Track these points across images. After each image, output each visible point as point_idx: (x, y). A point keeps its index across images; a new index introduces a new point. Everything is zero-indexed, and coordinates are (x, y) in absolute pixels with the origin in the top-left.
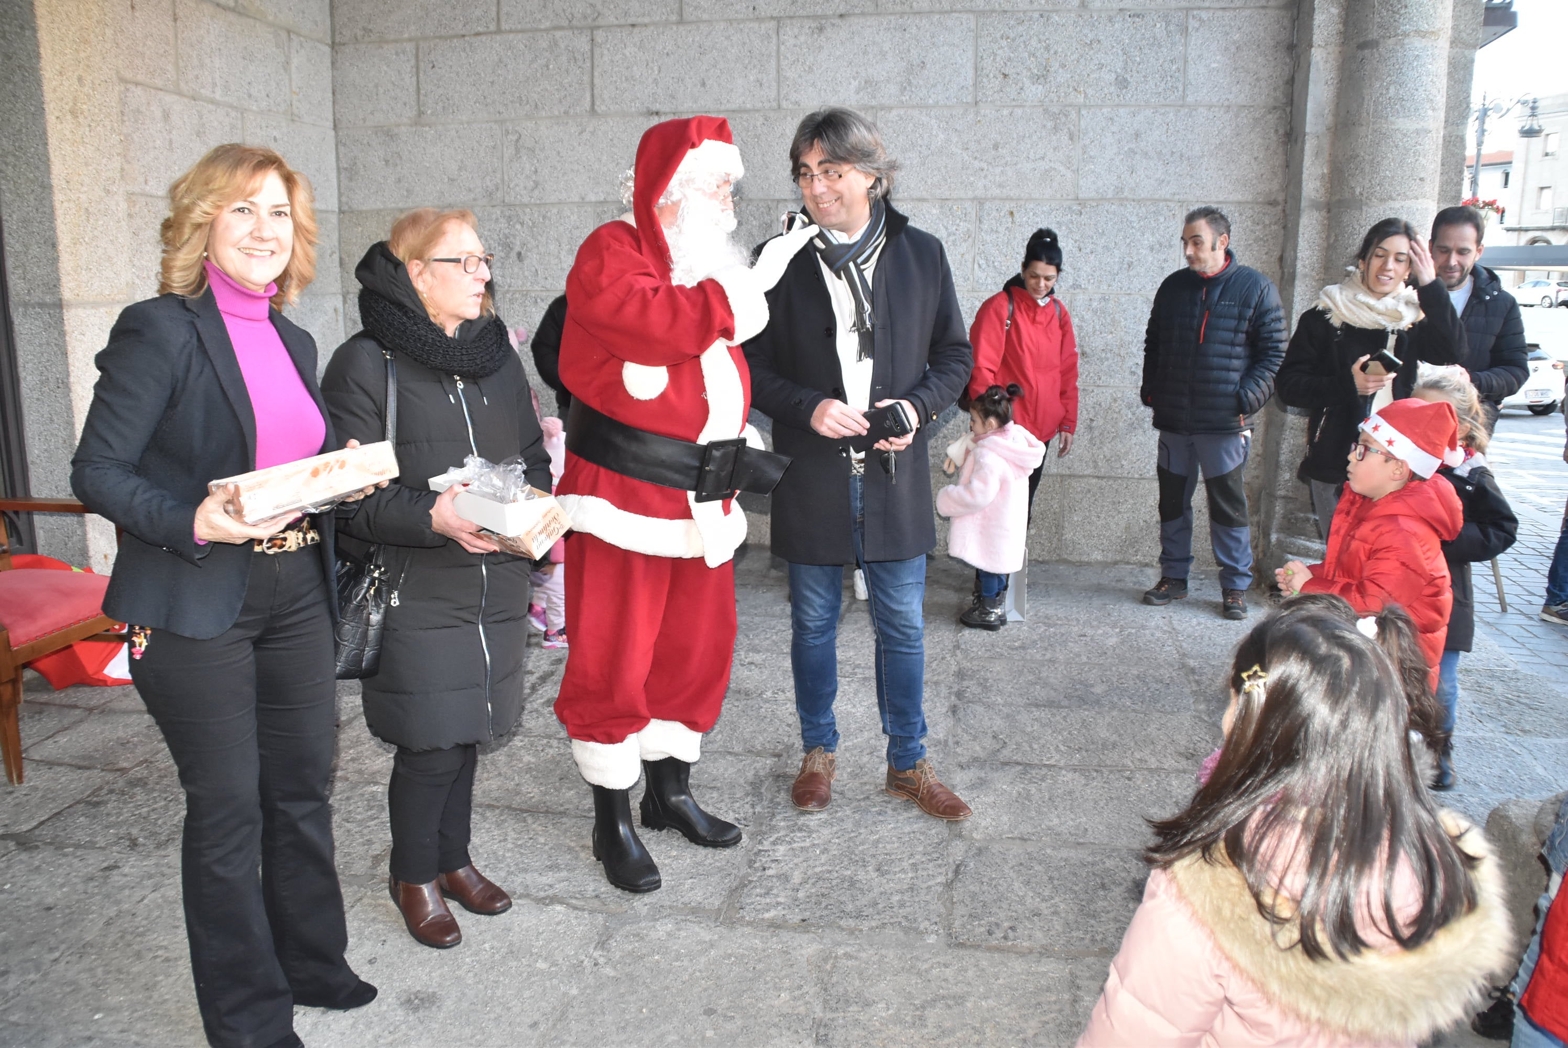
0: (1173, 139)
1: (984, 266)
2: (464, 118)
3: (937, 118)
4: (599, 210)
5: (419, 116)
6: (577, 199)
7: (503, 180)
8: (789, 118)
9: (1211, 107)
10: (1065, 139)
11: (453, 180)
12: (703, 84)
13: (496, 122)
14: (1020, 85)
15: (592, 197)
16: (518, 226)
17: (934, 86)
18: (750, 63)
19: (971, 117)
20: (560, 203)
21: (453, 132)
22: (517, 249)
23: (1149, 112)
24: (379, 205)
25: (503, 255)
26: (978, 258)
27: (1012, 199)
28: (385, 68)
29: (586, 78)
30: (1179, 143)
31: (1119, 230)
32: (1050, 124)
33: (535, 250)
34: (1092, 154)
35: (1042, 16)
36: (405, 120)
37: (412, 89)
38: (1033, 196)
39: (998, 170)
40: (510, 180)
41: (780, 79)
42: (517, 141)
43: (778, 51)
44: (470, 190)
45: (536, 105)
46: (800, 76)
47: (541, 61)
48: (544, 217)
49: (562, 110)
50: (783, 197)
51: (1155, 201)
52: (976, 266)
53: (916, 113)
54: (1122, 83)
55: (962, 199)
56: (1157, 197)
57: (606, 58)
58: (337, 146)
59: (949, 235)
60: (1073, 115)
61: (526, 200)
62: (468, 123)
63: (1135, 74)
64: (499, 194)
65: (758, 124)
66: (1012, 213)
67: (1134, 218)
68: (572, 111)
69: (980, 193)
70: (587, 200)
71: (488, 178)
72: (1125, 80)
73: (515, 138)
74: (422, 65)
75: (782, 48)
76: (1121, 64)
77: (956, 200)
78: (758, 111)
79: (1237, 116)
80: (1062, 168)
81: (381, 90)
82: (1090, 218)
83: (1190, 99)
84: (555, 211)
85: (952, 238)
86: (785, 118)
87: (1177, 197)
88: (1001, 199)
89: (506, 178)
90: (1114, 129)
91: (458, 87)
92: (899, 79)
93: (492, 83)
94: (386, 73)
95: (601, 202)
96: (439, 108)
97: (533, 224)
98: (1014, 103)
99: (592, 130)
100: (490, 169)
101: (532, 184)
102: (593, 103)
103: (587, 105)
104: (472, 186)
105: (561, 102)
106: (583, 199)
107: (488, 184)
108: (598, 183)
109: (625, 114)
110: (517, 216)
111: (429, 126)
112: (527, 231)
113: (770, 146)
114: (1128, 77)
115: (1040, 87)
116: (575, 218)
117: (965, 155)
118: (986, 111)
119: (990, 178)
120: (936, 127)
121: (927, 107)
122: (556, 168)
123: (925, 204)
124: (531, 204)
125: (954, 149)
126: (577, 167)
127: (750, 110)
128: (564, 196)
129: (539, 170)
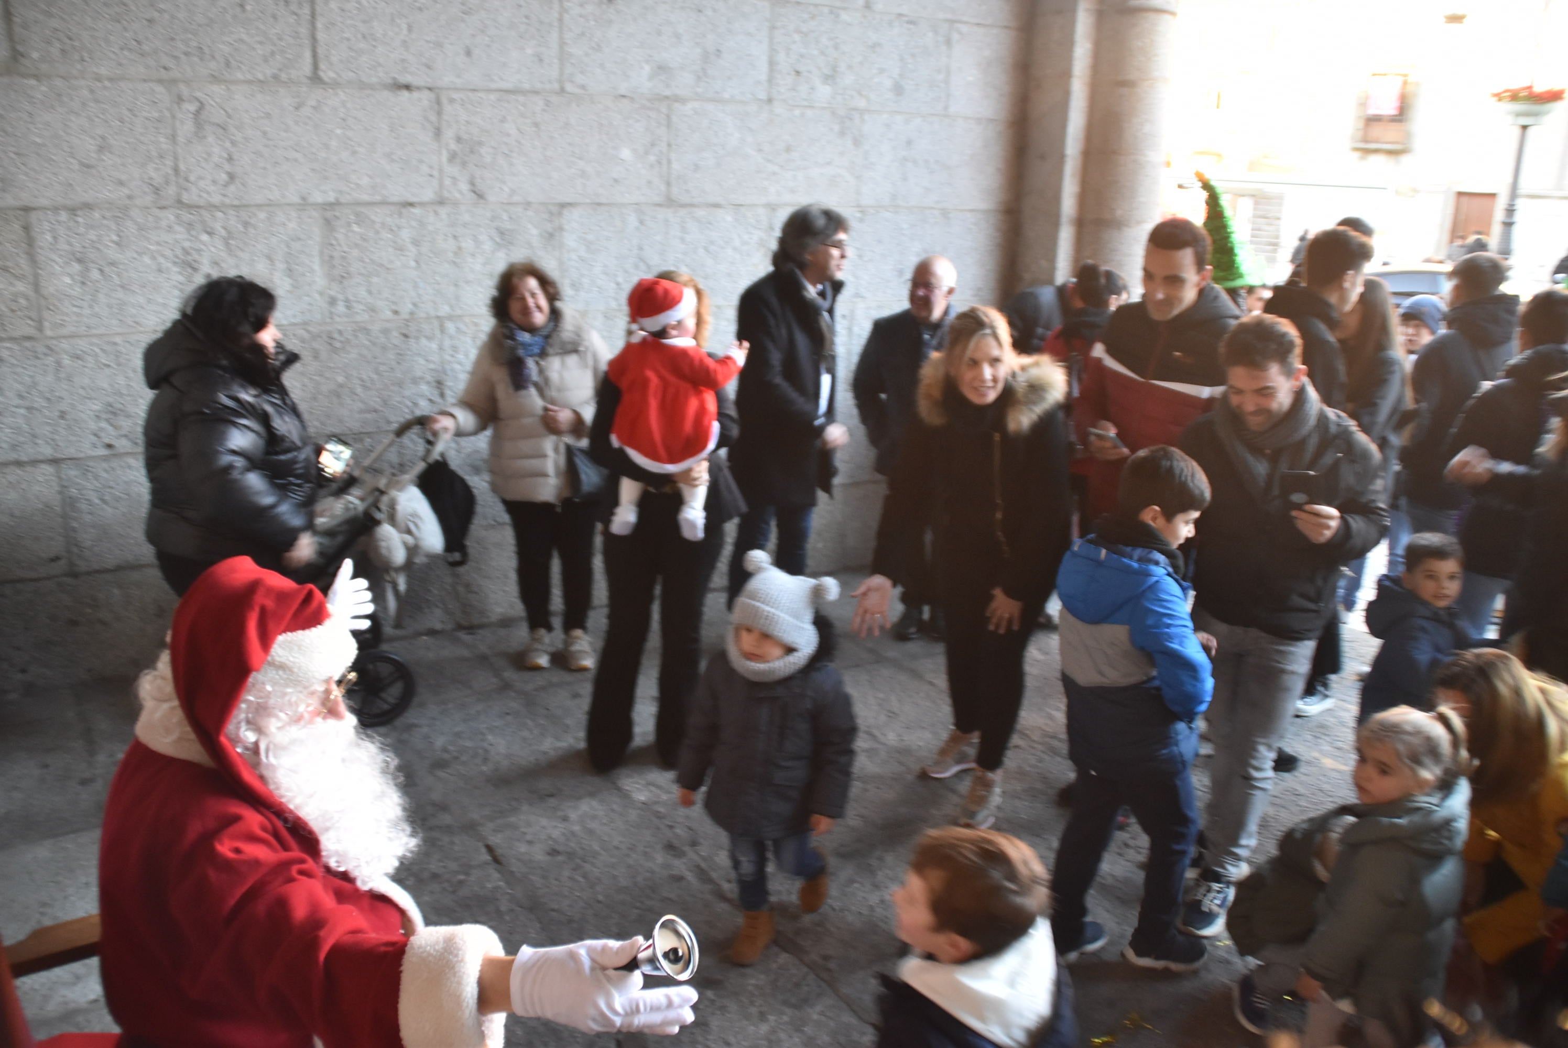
0: (937, 147)
2: (103, 71)
3: (732, 114)
4: (329, 214)
6: (296, 199)
7: (176, 170)
8: (574, 105)
9: (967, 119)
10: (850, 142)
11: (88, 166)
12: (468, 53)
13: (160, 81)
14: (811, 84)
15: (318, 198)
16: (205, 237)
17: (729, 78)
19: (765, 115)
20: (270, 205)
21: (86, 92)
23: (918, 121)
25: (181, 278)
29: (304, 31)
30: (942, 152)
32: (836, 128)
34: (872, 160)
35: (831, 12)
39: (789, 175)
40: (189, 170)
41: (563, 56)
42: (197, 113)
43: (561, 20)
44: (121, 183)
45: (227, 64)
46: (587, 55)
48: (246, 224)
49: (269, 72)
50: (568, 200)
51: (923, 208)
53: (711, 107)
54: (898, 90)
56: (923, 204)
57: (333, 5)
59: (742, 245)
60: (857, 120)
61: (216, 199)
62: (111, 80)
63: (909, 81)
64: (172, 190)
65: (538, 109)
68: (284, 76)
70: (311, 200)
71: (150, 167)
73: (192, 107)
75: (566, 17)
76: (898, 71)
77: (749, 206)
78: (536, 93)
79: (986, 129)
82: (867, 226)
83: (951, 110)
84: (262, 215)
85: (744, 248)
86: (569, 103)
87: (938, 205)
89: (182, 167)
90: (890, 135)
91: (88, 21)
92: (694, 67)
95: (331, 205)
96: (55, 51)
97: (229, 232)
98: (806, 103)
99: (313, 103)
100: (154, 154)
101: (224, 177)
102: (316, 67)
103: (307, 69)
104: (124, 177)
105: (266, 60)
106: (304, 199)
107: (153, 174)
108: (326, 178)
109: (362, 86)
110: (203, 222)
111: (36, 77)
112: (219, 244)
113: (552, 138)
114: (903, 83)
115: (829, 87)
116: (295, 225)
117: (759, 157)
118: (778, 108)
119: (782, 182)
120: (730, 125)
121: (722, 101)
122: (262, 156)
123: (720, 211)
124: (224, 206)
125: (748, 150)
126: (292, 155)
127: (527, 91)
128: (276, 195)
129: (235, 156)
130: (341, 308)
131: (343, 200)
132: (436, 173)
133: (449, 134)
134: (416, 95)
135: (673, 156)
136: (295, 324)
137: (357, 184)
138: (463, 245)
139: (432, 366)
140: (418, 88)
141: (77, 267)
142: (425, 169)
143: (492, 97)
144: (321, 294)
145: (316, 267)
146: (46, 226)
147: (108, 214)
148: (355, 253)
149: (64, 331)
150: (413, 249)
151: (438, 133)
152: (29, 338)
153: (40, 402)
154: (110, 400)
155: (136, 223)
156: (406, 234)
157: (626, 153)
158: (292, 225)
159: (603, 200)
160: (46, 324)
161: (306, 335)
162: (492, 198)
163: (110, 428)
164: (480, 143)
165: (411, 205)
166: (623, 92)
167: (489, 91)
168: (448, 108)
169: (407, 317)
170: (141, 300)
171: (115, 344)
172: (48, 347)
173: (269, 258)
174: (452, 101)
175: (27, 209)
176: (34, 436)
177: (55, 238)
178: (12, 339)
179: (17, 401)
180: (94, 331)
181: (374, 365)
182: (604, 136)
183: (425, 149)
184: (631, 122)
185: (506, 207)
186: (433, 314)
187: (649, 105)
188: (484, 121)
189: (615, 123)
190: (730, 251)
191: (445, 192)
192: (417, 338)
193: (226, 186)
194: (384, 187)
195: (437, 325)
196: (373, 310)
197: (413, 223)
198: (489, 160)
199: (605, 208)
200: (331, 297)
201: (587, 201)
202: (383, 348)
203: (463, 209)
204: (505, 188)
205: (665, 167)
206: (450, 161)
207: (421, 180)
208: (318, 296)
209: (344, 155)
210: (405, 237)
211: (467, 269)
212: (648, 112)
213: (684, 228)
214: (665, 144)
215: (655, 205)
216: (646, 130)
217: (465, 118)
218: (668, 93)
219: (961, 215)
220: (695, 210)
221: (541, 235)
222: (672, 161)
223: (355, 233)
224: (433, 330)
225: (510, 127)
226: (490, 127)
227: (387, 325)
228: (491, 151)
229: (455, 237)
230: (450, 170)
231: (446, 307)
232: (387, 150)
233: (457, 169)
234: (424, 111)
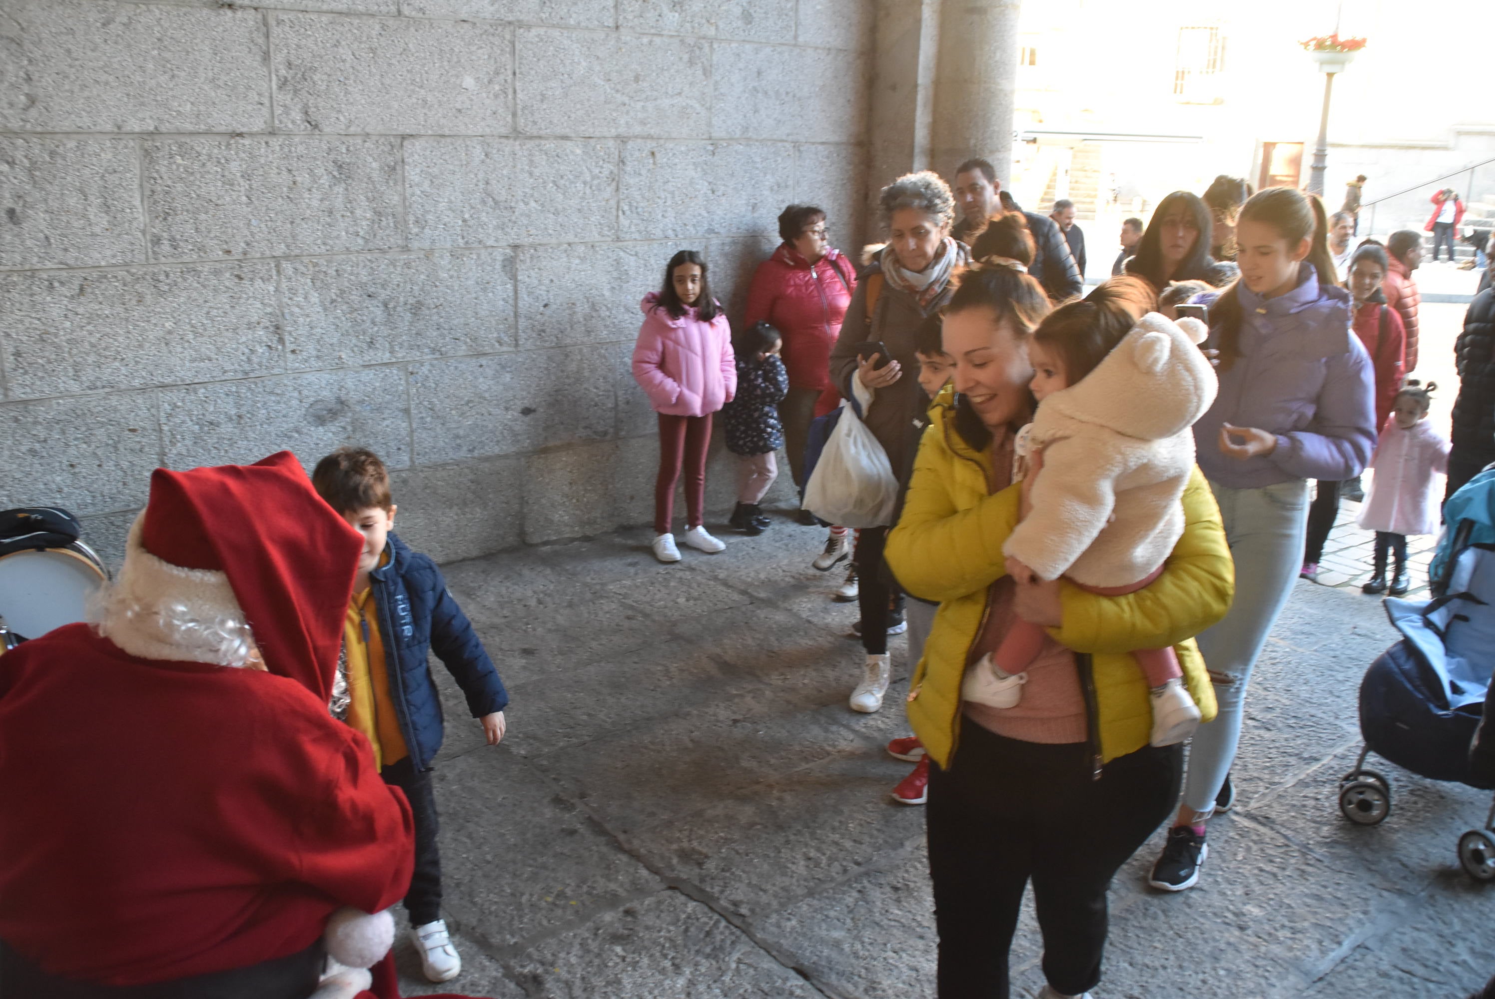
0: (787, 78)
1: (628, 213)
3: (578, 41)
4: (148, 144)
6: (109, 127)
8: (412, 29)
9: (816, 48)
10: (700, 72)
14: (659, 10)
15: (134, 125)
16: (4, 167)
17: (575, 4)
19: (612, 43)
20: (79, 133)
22: (10, 204)
23: (768, 50)
26: (622, 204)
27: (652, 139)
30: (792, 83)
31: (746, 172)
32: (686, 57)
33: (43, 206)
34: (722, 91)
38: (674, 135)
39: (639, 105)
48: (52, 154)
50: (408, 131)
51: (775, 141)
52: (620, 213)
53: (556, 33)
54: (747, 17)
55: (605, 138)
56: (775, 137)
59: (593, 178)
60: (707, 49)
61: (15, 125)
63: (758, 9)
65: (374, 33)
66: (653, 154)
67: (758, 159)
69: (622, 130)
70: (127, 128)
72: (750, 15)
77: (599, 138)
78: (373, 16)
79: (835, 59)
80: (697, 106)
82: (720, 159)
83: (801, 39)
84: (72, 144)
85: (595, 182)
86: (407, 28)
87: (790, 138)
88: (643, 138)
90: (741, 65)
95: (150, 134)
97: (33, 163)
98: (653, 31)
99: (125, 20)
101: (23, 99)
106: (119, 128)
108: (142, 104)
112: (23, 176)
113: (390, 65)
114: (752, 11)
115: (677, 15)
116: (110, 156)
117: (607, 87)
118: (626, 36)
119: (632, 114)
120: (577, 53)
121: (567, 27)
122: (67, 77)
123: (569, 143)
124: (26, 132)
125: (596, 79)
126: (104, 77)
127: (362, 14)
128: (85, 121)
129: (35, 77)
130: (166, 247)
131: (163, 129)
132: (266, 101)
133: (278, 59)
134: (239, 14)
135: (518, 84)
136: (114, 265)
137: (179, 113)
138: (299, 179)
139: (269, 310)
140: (243, 8)
142: (253, 96)
143: (324, 19)
144: (144, 232)
145: (137, 202)
148: (180, 187)
150: (245, 184)
151: (266, 57)
157: (469, 82)
158: (107, 156)
159: (447, 133)
161: (129, 278)
162: (327, 130)
164: (314, 70)
165: (241, 135)
166: (464, 16)
167: (320, 12)
168: (276, 31)
169: (240, 257)
173: (81, 191)
174: (279, 22)
181: (205, 310)
182: (445, 63)
183: (253, 74)
184: (474, 48)
185: (344, 139)
186: (268, 253)
187: (492, 30)
188: (317, 45)
189: (456, 50)
190: (580, 186)
191: (277, 122)
192: (251, 280)
193: (26, 109)
194: (209, 115)
195: (273, 265)
196: (202, 249)
197: (243, 155)
198: (324, 87)
199: (449, 140)
200: (154, 235)
201: (430, 132)
202: (215, 290)
203: (297, 139)
204: (342, 118)
205: (510, 97)
206: (280, 88)
207: (250, 108)
208: (140, 235)
209: (163, 79)
210: (234, 170)
211: (304, 206)
212: (491, 38)
213: (531, 161)
214: (510, 72)
215: (501, 137)
216: (490, 57)
217: (296, 41)
218: (511, 19)
219: (813, 148)
220: (543, 142)
221: (381, 169)
222: (518, 91)
223: (178, 166)
224: (269, 270)
225: (344, 52)
226: (323, 52)
227: (218, 266)
228: (325, 77)
229: (290, 171)
230: (279, 97)
231: (283, 246)
232: (210, 74)
233: (289, 97)
234: (251, 32)
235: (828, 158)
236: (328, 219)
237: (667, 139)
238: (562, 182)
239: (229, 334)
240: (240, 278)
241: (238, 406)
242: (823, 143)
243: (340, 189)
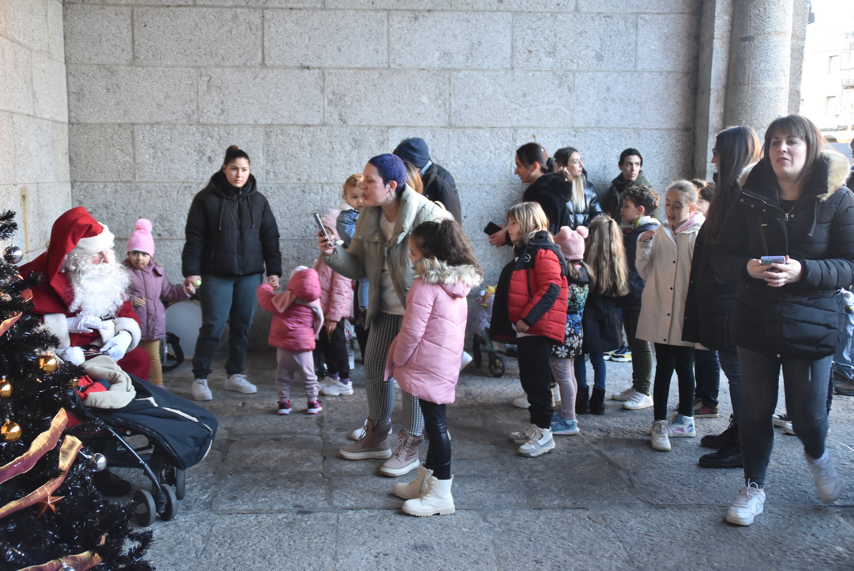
0: (629, 91)
2: (169, 63)
3: (488, 77)
4: (268, 130)
5: (134, 59)
6: (252, 122)
7: (198, 107)
8: (395, 75)
9: (651, 72)
10: (566, 91)
11: (160, 106)
12: (339, 50)
13: (193, 67)
14: (539, 57)
15: (262, 121)
16: (209, 139)
17: (486, 57)
18: (370, 38)
19: (509, 77)
20: (239, 124)
21: (161, 73)
22: (209, 154)
23: (615, 75)
24: (102, 120)
25: (197, 158)
27: (534, 127)
28: (107, 23)
29: (258, 42)
30: (633, 94)
31: (598, 146)
32: (557, 82)
34: (582, 100)
35: (552, 16)
36: (123, 62)
37: (129, 41)
38: (548, 126)
39: (526, 110)
40: (204, 108)
41: (389, 50)
42: (209, 81)
43: (388, 31)
44: (173, 113)
45: (223, 59)
46: (403, 48)
47: (227, 28)
48: (228, 134)
49: (242, 62)
50: (391, 124)
51: (619, 129)
53: (475, 73)
54: (599, 57)
55: (503, 127)
56: (620, 126)
57: (272, 29)
58: (67, 76)
59: (496, 150)
60: (571, 77)
61: (215, 121)
62: (172, 67)
63: (607, 52)
64: (195, 117)
65: (376, 77)
66: (534, 136)
67: (607, 139)
68: (248, 64)
69: (515, 123)
70: (259, 123)
71: (187, 106)
72: (602, 56)
73: (207, 79)
74: (136, 24)
75: (391, 29)
76: (599, 46)
77: (500, 128)
78: (375, 69)
79: (666, 78)
80: (564, 109)
81: (104, 39)
82: (581, 139)
83: (639, 67)
84: (236, 129)
85: (498, 151)
86: (393, 74)
87: (632, 126)
88: (528, 127)
89: (200, 106)
90: (595, 85)
91: (164, 41)
92: (465, 52)
93: (190, 40)
94: (107, 27)
95: (269, 125)
96: (150, 55)
97: (220, 137)
98: (535, 69)
99: (263, 76)
100: (188, 100)
101: (219, 111)
102: (263, 59)
103: (260, 60)
104: (175, 110)
105: (240, 56)
106: (256, 122)
107: (187, 109)
108: (267, 112)
109: (286, 67)
110: (209, 132)
111: (142, 67)
112: (216, 142)
113: (383, 92)
114: (603, 54)
115: (551, 59)
116: (251, 134)
117: (505, 100)
118: (518, 73)
119: (521, 114)
120: (488, 83)
121: (482, 70)
122: (237, 101)
123: (481, 130)
124: (218, 124)
125: (499, 96)
126: (251, 101)
127: (370, 68)
128: (243, 120)
129: (225, 102)
130: (272, 175)
131: (274, 123)
132: (322, 110)
133: (328, 91)
134: (312, 71)
135: (452, 101)
137: (282, 116)
138: (335, 147)
139: (317, 208)
140: (313, 68)
141: (152, 151)
142: (316, 108)
143: (351, 72)
144: (262, 168)
145: (261, 155)
146: (141, 132)
147: (167, 127)
148: (280, 149)
149: (145, 180)
150: (309, 148)
151: (323, 90)
152: (129, 182)
153: (131, 211)
154: (161, 212)
155: (179, 131)
156: (305, 141)
157: (425, 99)
159: (412, 125)
160: (137, 176)
162: (350, 123)
163: (160, 226)
164: (345, 95)
165: (309, 126)
166: (423, 67)
167: (349, 69)
168: (328, 78)
169: (305, 182)
170: (179, 167)
171: (166, 187)
172: (136, 186)
174: (330, 74)
175: (133, 124)
176: (127, 227)
177: (143, 137)
178: (122, 182)
179: (122, 211)
180: (157, 180)
181: (287, 206)
182: (412, 91)
183: (316, 98)
184: (428, 83)
185: (358, 128)
186: (318, 181)
187: (438, 73)
188: (347, 84)
189: (418, 84)
190: (488, 153)
191: (326, 120)
192: (309, 193)
193: (220, 115)
194: (295, 117)
195: (320, 187)
196: (288, 177)
197: (309, 135)
198: (349, 103)
199: (413, 129)
200: (267, 170)
201: (403, 125)
202: (292, 197)
203: (335, 128)
204: (357, 118)
205: (447, 107)
206: (329, 104)
207: (314, 113)
208: (261, 170)
209: (276, 101)
210: (305, 142)
211: (337, 159)
212: (437, 77)
213: (459, 140)
214: (447, 94)
215: (441, 127)
216: (436, 87)
217: (337, 82)
218: (449, 67)
219: (649, 132)
220: (466, 130)
221: (377, 142)
222: (452, 103)
223: (280, 139)
224: (318, 189)
225: (360, 87)
226: (350, 87)
227: (294, 186)
228: (350, 99)
229: (331, 143)
230: (329, 109)
231: (325, 178)
232: (297, 99)
233: (333, 108)
234: (316, 79)
235: (661, 138)
236: (348, 167)
237: (543, 128)
238: (477, 151)
239: (297, 218)
240: (304, 192)
241: (298, 253)
242: (657, 129)
243: (355, 152)
